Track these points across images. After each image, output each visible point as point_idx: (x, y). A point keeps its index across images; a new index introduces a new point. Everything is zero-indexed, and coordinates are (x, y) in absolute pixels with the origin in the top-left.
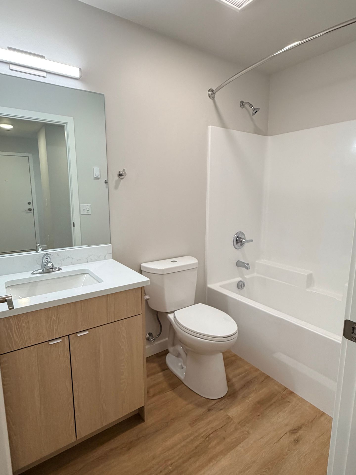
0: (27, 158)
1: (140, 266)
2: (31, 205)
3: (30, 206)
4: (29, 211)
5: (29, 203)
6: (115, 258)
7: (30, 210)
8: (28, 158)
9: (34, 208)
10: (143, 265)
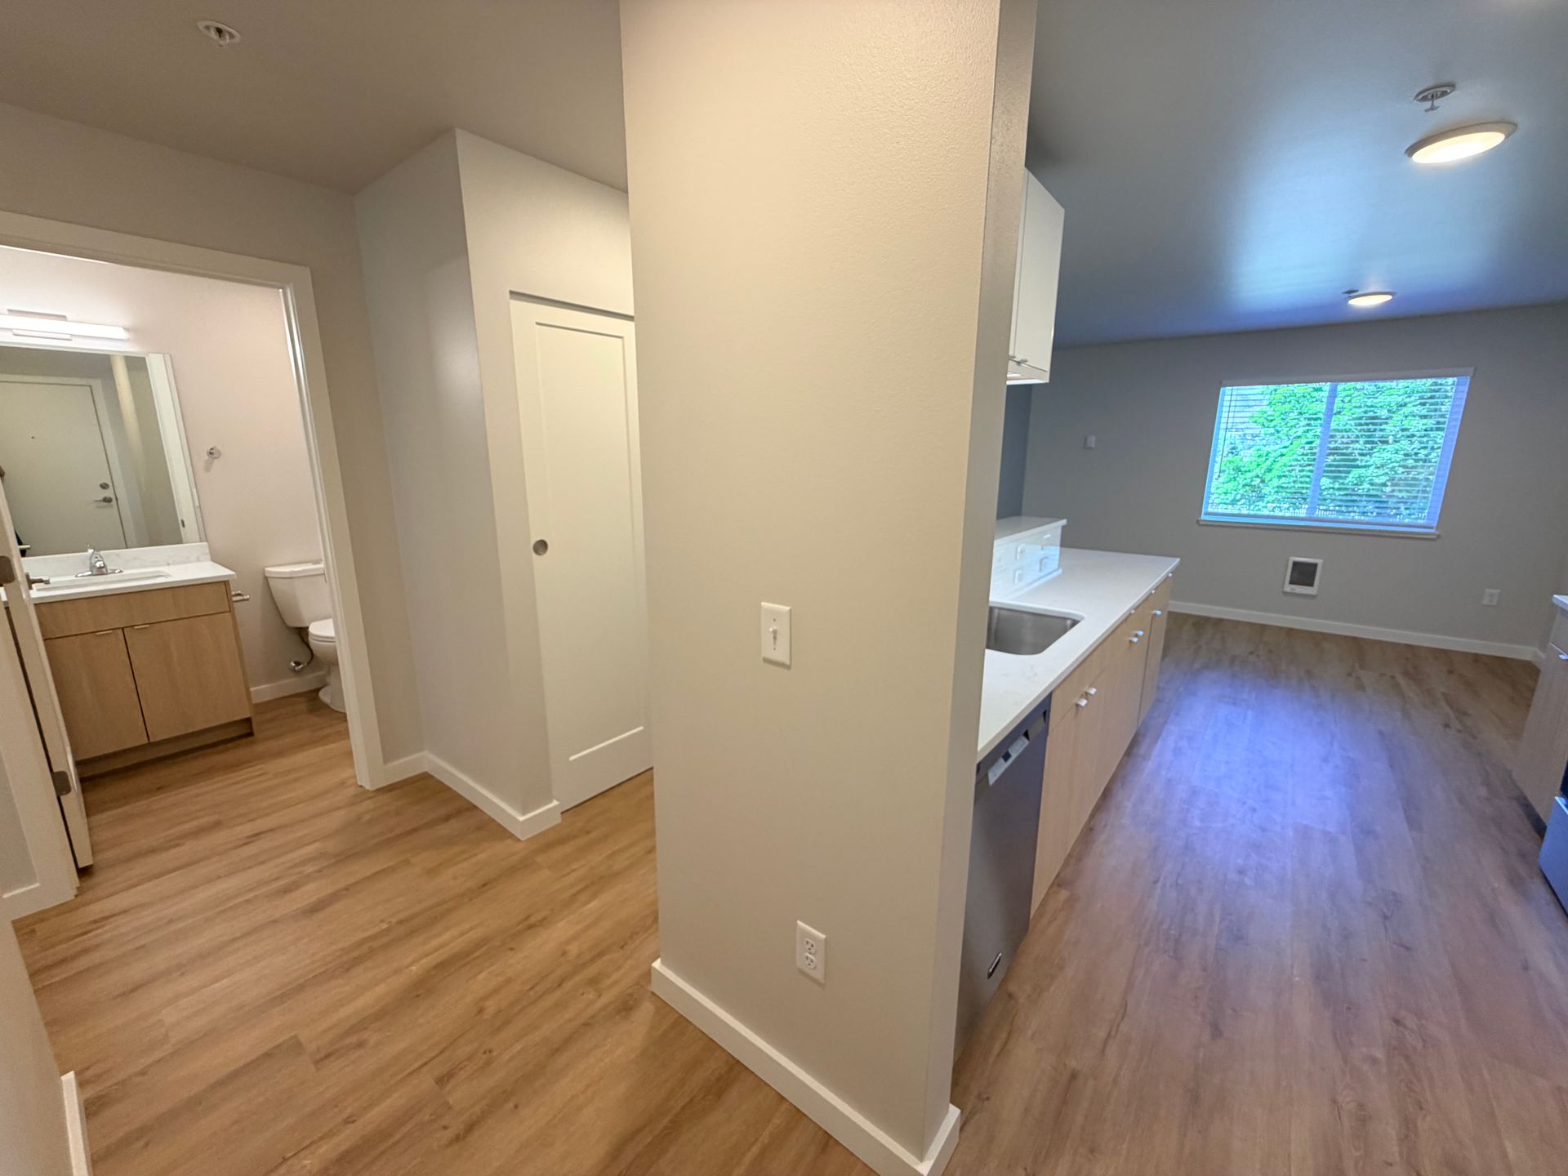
0: (89, 388)
1: (264, 571)
2: (111, 488)
3: (109, 493)
4: (105, 504)
5: (104, 486)
6: (213, 560)
7: (107, 500)
8: (91, 390)
9: (118, 497)
10: (267, 569)
